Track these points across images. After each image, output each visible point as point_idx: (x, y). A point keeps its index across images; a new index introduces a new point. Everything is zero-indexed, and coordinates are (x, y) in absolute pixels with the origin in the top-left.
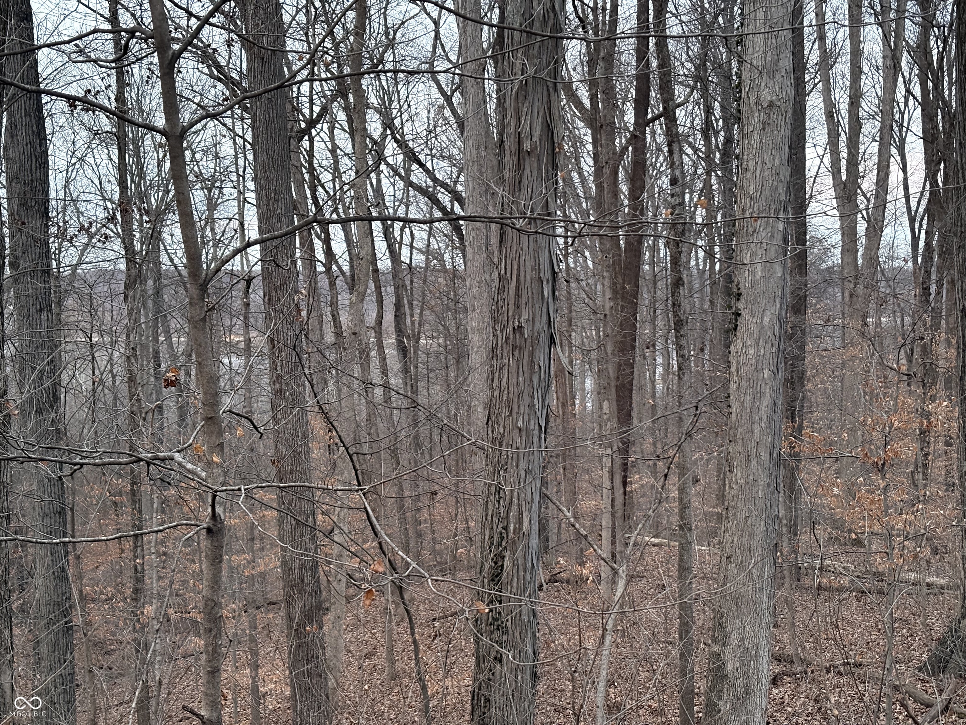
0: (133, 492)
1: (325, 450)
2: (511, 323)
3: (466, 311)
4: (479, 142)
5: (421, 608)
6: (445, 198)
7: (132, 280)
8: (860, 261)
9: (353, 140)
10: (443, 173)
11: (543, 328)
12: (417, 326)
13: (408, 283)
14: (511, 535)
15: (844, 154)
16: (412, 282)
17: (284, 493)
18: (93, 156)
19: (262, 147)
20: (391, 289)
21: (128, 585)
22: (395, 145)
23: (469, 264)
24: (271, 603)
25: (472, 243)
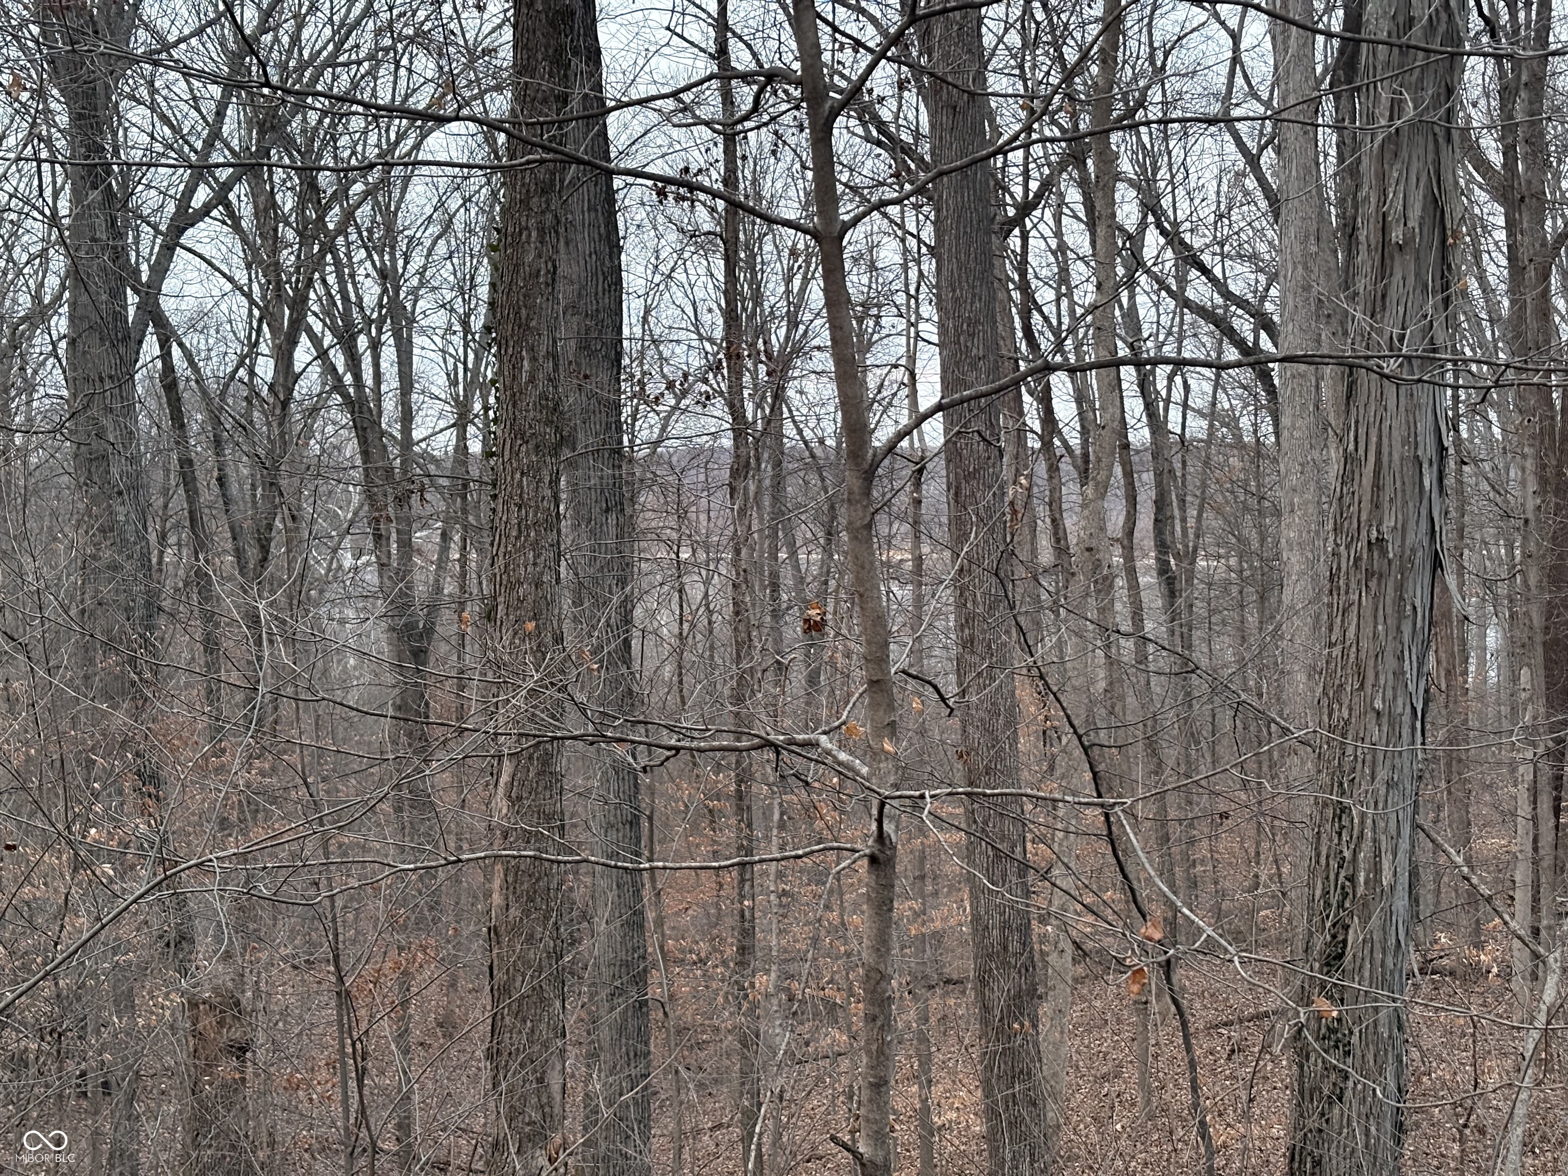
0: (740, 796)
1: (1038, 739)
2: (1364, 533)
3: (1278, 513)
4: (1307, 230)
5: (1197, 1005)
6: (1244, 326)
7: (742, 464)
9: (1093, 234)
10: (1242, 284)
11: (1421, 541)
12: (1191, 536)
13: (1178, 466)
14: (1361, 890)
16: (1184, 463)
17: (976, 806)
18: (686, 271)
19: (950, 250)
20: (1148, 477)
21: (730, 940)
22: (1162, 241)
23: (1285, 434)
24: (948, 982)
25: (1291, 399)
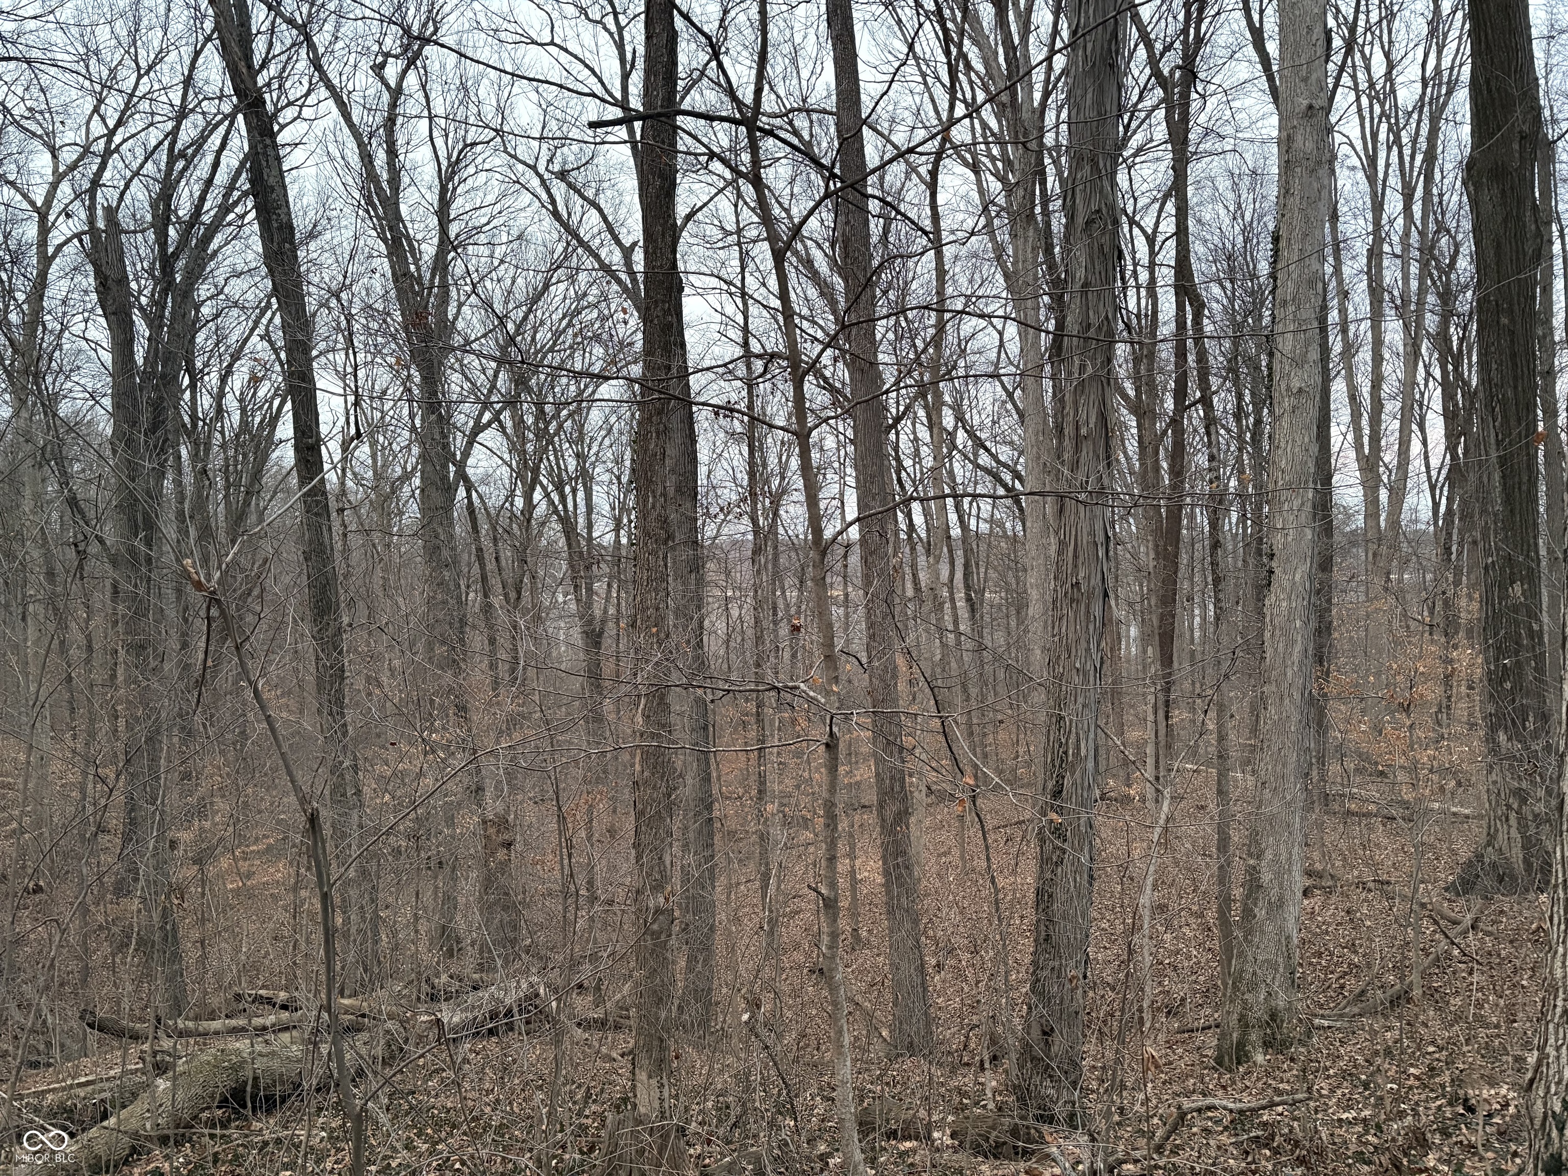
0: (758, 714)
1: (907, 684)
2: (1069, 580)
3: (1025, 570)
4: (1038, 429)
6: (1007, 477)
7: (758, 548)
8: (1383, 524)
9: (931, 432)
10: (1005, 456)
11: (1098, 584)
12: (982, 582)
13: (975, 547)
14: (1070, 758)
15: (1367, 431)
16: (978, 545)
17: (877, 718)
18: (729, 452)
19: (861, 441)
20: (960, 553)
21: (754, 787)
22: (965, 435)
23: (1028, 531)
24: (864, 807)
25: (1031, 514)
